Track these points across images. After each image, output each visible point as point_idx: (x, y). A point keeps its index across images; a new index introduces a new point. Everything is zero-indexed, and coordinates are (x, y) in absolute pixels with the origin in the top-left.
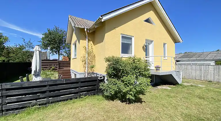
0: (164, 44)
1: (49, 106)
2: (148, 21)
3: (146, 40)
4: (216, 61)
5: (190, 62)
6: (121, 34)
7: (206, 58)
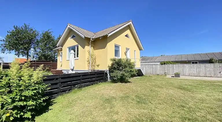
0: (135, 51)
1: (83, 89)
2: (126, 36)
3: (126, 48)
4: (160, 63)
5: (147, 63)
6: (115, 44)
7: (155, 61)
